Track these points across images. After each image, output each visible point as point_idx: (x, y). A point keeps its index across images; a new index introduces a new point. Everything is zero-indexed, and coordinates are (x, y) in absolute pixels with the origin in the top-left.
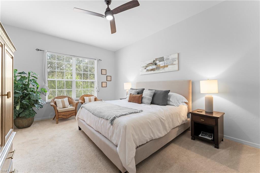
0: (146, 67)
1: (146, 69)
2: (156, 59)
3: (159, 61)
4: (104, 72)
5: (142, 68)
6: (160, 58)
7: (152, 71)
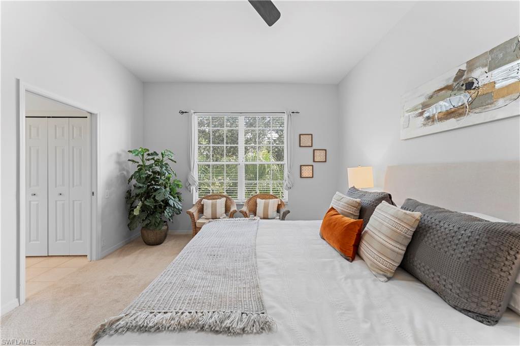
0: (425, 106)
1: (421, 114)
2: (467, 63)
3: (486, 69)
4: (306, 141)
5: (407, 114)
6: (491, 51)
7: (453, 120)
